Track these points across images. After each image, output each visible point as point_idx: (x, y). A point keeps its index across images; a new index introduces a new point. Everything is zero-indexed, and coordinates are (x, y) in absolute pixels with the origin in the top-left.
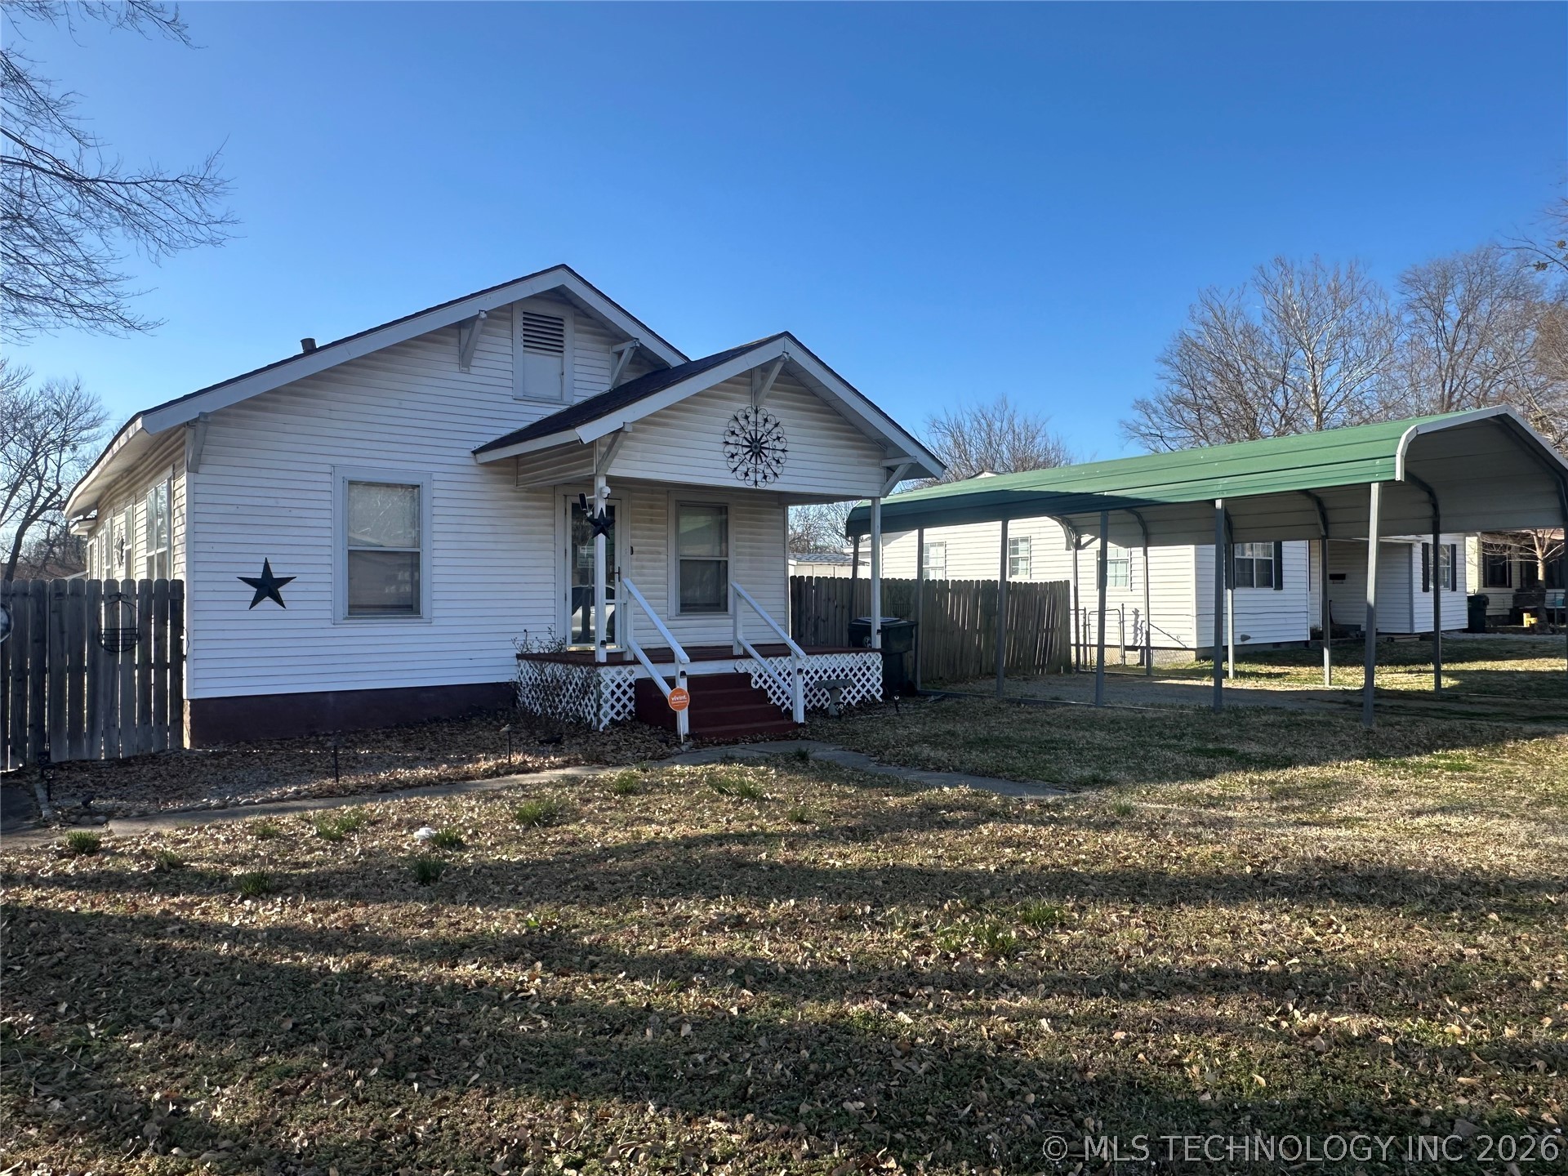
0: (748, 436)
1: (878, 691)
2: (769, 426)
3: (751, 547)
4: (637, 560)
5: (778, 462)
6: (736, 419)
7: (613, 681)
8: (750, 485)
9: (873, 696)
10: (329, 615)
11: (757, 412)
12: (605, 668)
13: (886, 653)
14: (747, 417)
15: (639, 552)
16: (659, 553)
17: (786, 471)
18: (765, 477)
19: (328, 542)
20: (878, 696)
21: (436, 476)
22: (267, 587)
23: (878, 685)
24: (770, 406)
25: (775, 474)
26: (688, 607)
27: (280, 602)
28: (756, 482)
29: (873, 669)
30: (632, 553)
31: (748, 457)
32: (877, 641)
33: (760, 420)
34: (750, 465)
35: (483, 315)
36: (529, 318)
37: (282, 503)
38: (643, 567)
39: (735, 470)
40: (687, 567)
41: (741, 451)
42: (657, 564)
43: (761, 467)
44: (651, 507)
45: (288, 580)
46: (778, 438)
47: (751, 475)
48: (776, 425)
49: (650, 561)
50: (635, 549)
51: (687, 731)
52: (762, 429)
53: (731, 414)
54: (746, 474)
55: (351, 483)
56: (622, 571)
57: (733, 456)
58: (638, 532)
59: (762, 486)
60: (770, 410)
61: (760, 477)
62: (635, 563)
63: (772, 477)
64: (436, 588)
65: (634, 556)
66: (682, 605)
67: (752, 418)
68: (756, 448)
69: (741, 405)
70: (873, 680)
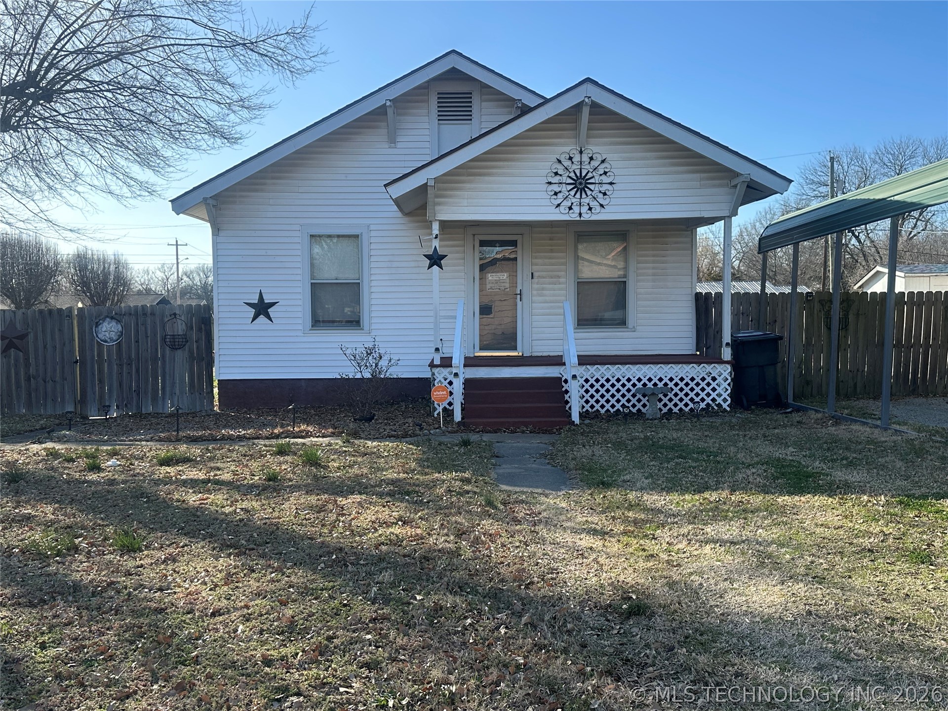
0: (572, 175)
1: (725, 400)
2: (595, 163)
3: (653, 268)
4: (537, 283)
5: (605, 194)
6: (559, 161)
7: (446, 379)
8: (574, 216)
9: (719, 405)
10: (301, 327)
11: (581, 152)
12: (439, 369)
13: (737, 365)
14: (571, 158)
15: (539, 277)
16: (559, 277)
17: (613, 201)
18: (590, 209)
19: (299, 277)
20: (725, 406)
21: (372, 227)
22: (262, 308)
23: (725, 395)
24: (597, 145)
25: (602, 206)
26: (583, 322)
27: (270, 319)
28: (580, 214)
29: (719, 380)
30: (532, 278)
31: (573, 193)
32: (727, 354)
33: (585, 158)
34: (574, 200)
35: (388, 103)
36: (443, 98)
37: (270, 253)
38: (543, 289)
39: (559, 205)
40: (583, 287)
41: (564, 188)
42: (556, 286)
43: (585, 201)
44: (551, 239)
45: (274, 304)
46: (605, 173)
47: (576, 209)
48: (603, 161)
49: (550, 284)
50: (536, 274)
51: (460, 419)
52: (588, 167)
53: (554, 158)
54: (570, 208)
55: (312, 236)
56: (524, 292)
57: (556, 194)
58: (539, 261)
59: (586, 217)
60: (595, 149)
61: (585, 209)
62: (535, 286)
63: (598, 208)
64: (373, 308)
65: (535, 280)
66: (579, 320)
67: (576, 158)
68: (581, 184)
69: (565, 147)
70: (719, 390)
